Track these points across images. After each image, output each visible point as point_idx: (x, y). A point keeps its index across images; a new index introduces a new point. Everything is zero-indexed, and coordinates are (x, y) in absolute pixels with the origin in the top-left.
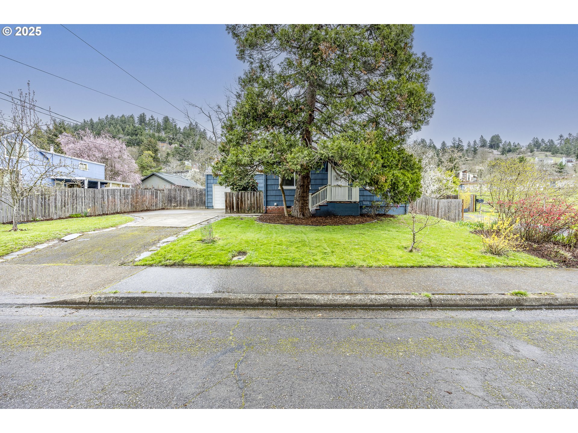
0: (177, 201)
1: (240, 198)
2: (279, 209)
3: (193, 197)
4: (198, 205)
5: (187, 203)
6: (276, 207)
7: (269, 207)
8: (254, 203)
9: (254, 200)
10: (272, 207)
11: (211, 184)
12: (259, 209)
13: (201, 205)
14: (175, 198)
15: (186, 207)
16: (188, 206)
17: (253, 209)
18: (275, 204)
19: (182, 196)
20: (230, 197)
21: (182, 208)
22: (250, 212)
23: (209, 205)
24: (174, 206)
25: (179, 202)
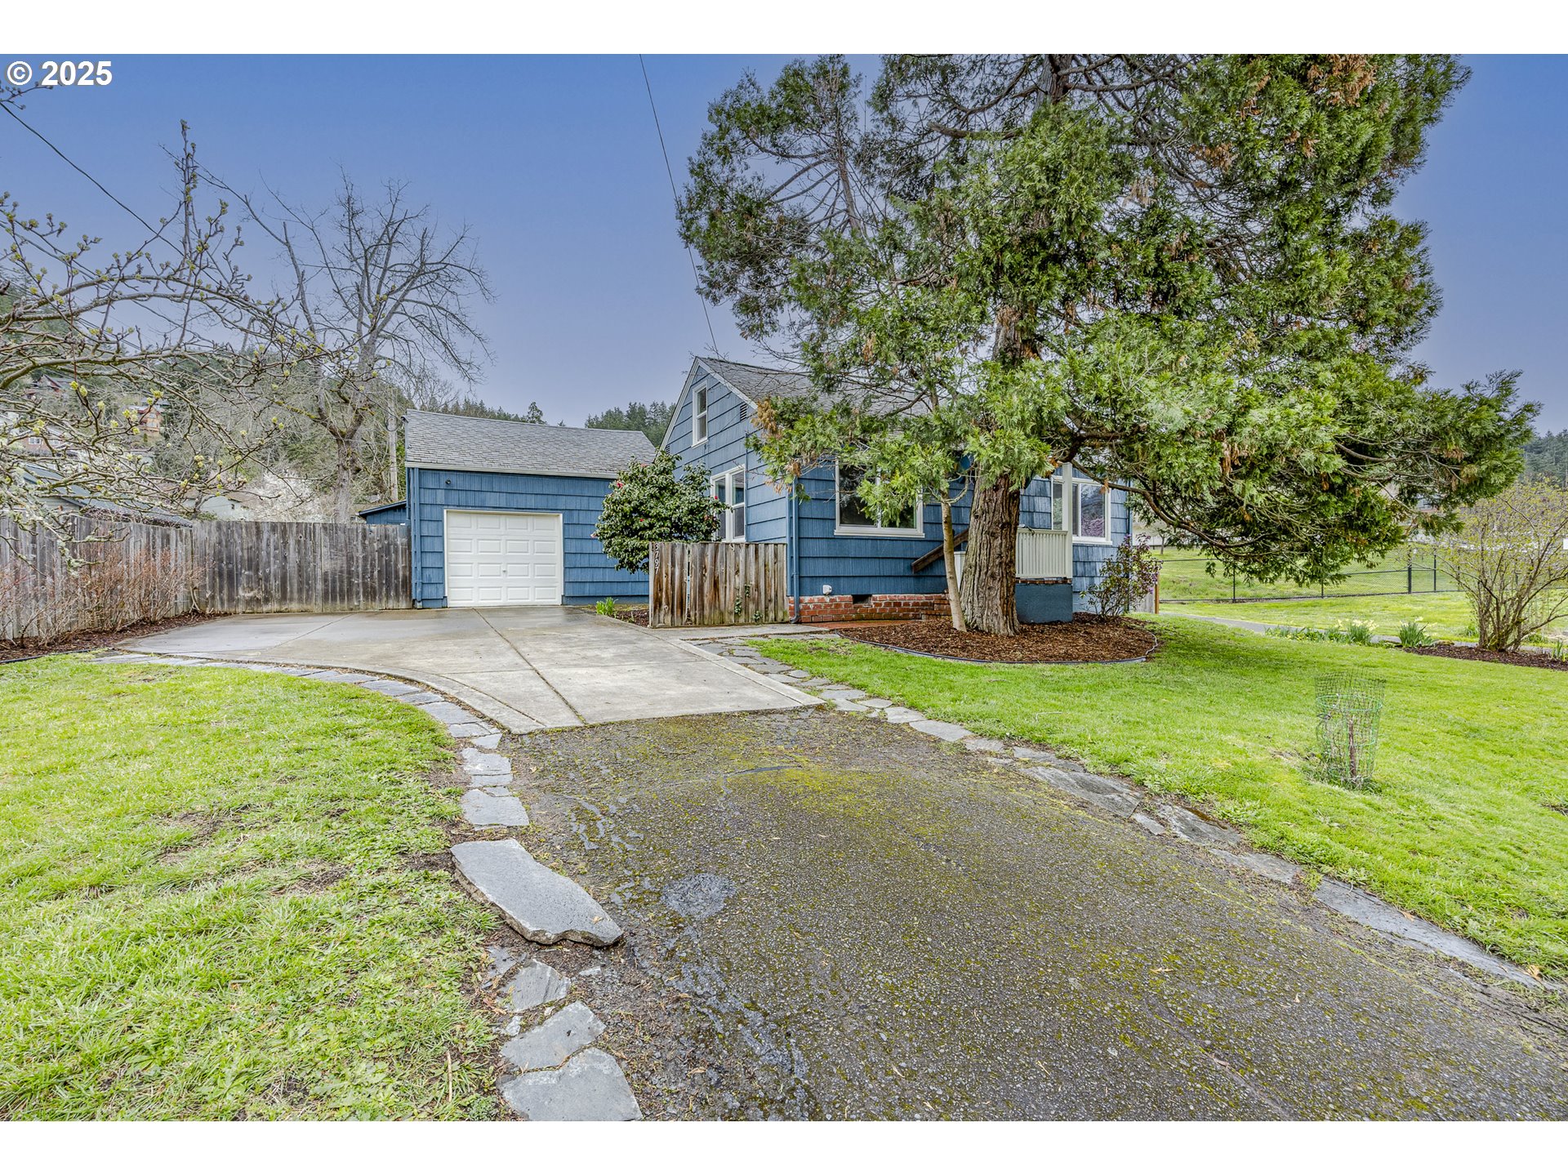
0: (267, 579)
1: (709, 567)
2: (838, 606)
3: (350, 559)
4: (371, 594)
5: (320, 586)
6: (827, 599)
7: (807, 599)
8: (757, 586)
9: (757, 574)
10: (816, 598)
11: (436, 510)
12: (772, 606)
13: (388, 596)
14: (253, 564)
15: (317, 605)
16: (325, 598)
17: (752, 607)
18: (827, 589)
19: (293, 556)
20: (673, 565)
21: (295, 606)
22: (742, 620)
23: (430, 592)
24: (249, 602)
25: (274, 584)
